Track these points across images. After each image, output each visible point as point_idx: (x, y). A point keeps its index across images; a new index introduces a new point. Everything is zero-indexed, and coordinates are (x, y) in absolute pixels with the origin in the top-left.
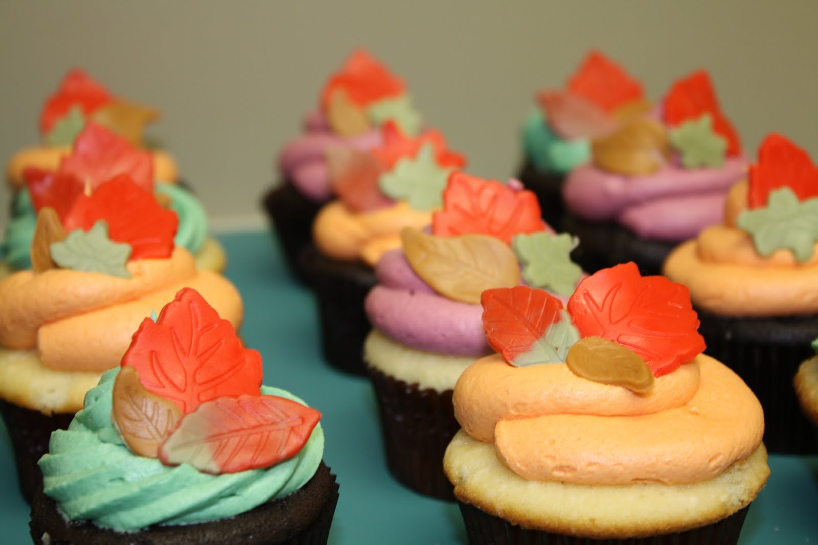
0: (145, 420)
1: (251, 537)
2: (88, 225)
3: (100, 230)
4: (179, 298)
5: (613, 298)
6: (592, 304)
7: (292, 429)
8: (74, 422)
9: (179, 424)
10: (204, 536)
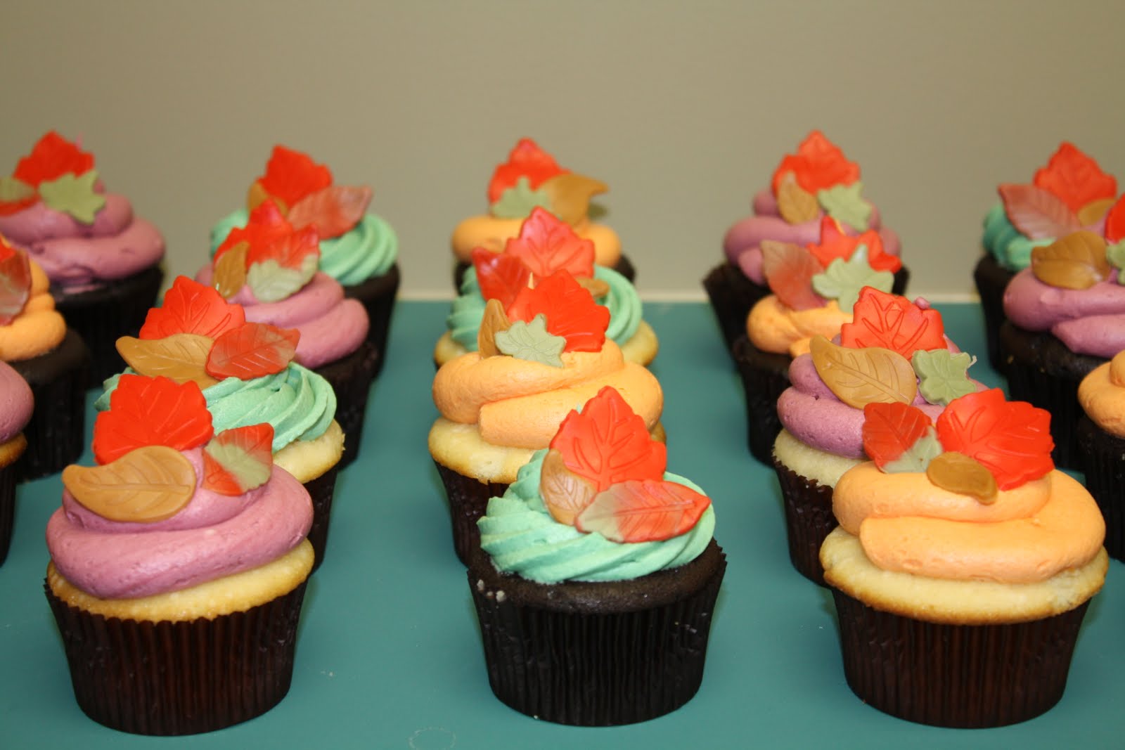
0: (567, 495)
1: (646, 596)
2: (529, 318)
3: (539, 322)
4: (601, 394)
5: (977, 419)
6: (956, 422)
7: (686, 511)
8: (508, 492)
9: (592, 500)
10: (607, 592)
